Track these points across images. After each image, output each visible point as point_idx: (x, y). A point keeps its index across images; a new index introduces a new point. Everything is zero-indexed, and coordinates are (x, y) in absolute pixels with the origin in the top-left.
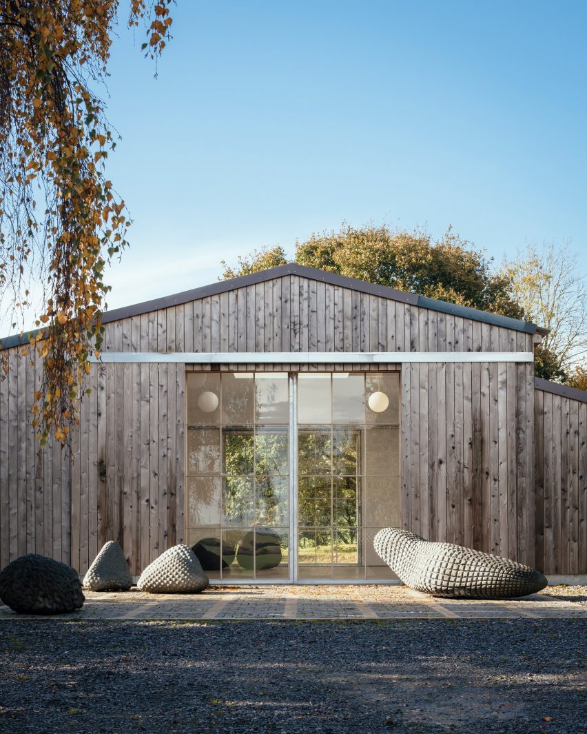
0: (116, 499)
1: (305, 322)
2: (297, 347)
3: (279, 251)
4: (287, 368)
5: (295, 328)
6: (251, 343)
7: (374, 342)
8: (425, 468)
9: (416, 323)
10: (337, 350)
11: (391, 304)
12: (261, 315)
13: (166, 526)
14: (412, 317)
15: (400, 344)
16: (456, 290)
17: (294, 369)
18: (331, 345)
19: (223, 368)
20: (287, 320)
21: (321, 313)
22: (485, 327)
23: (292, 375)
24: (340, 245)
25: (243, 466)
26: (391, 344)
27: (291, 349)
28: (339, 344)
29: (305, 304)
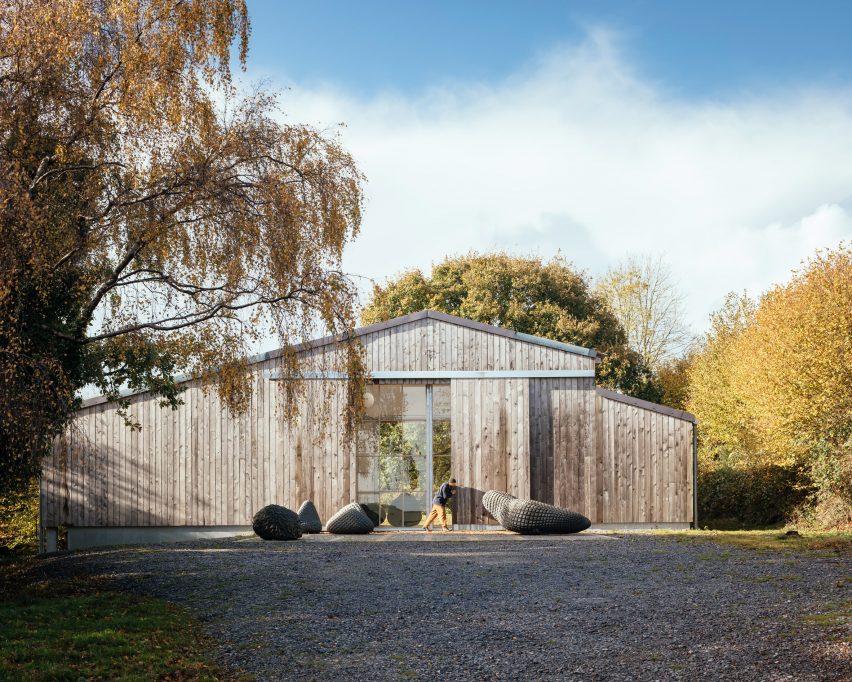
0: (308, 472)
1: (437, 351)
2: (432, 368)
3: (419, 273)
4: (425, 383)
5: (430, 355)
6: (400, 365)
7: (484, 363)
8: (467, 451)
9: (514, 351)
10: (459, 369)
11: (496, 338)
12: (406, 345)
13: (342, 491)
14: (511, 347)
15: (503, 364)
16: (560, 306)
17: (430, 383)
18: (455, 366)
19: (381, 382)
20: (425, 349)
21: (448, 345)
22: (562, 354)
23: (428, 386)
24: (468, 267)
25: (395, 449)
26: (497, 366)
27: (428, 368)
28: (461, 366)
29: (437, 338)
